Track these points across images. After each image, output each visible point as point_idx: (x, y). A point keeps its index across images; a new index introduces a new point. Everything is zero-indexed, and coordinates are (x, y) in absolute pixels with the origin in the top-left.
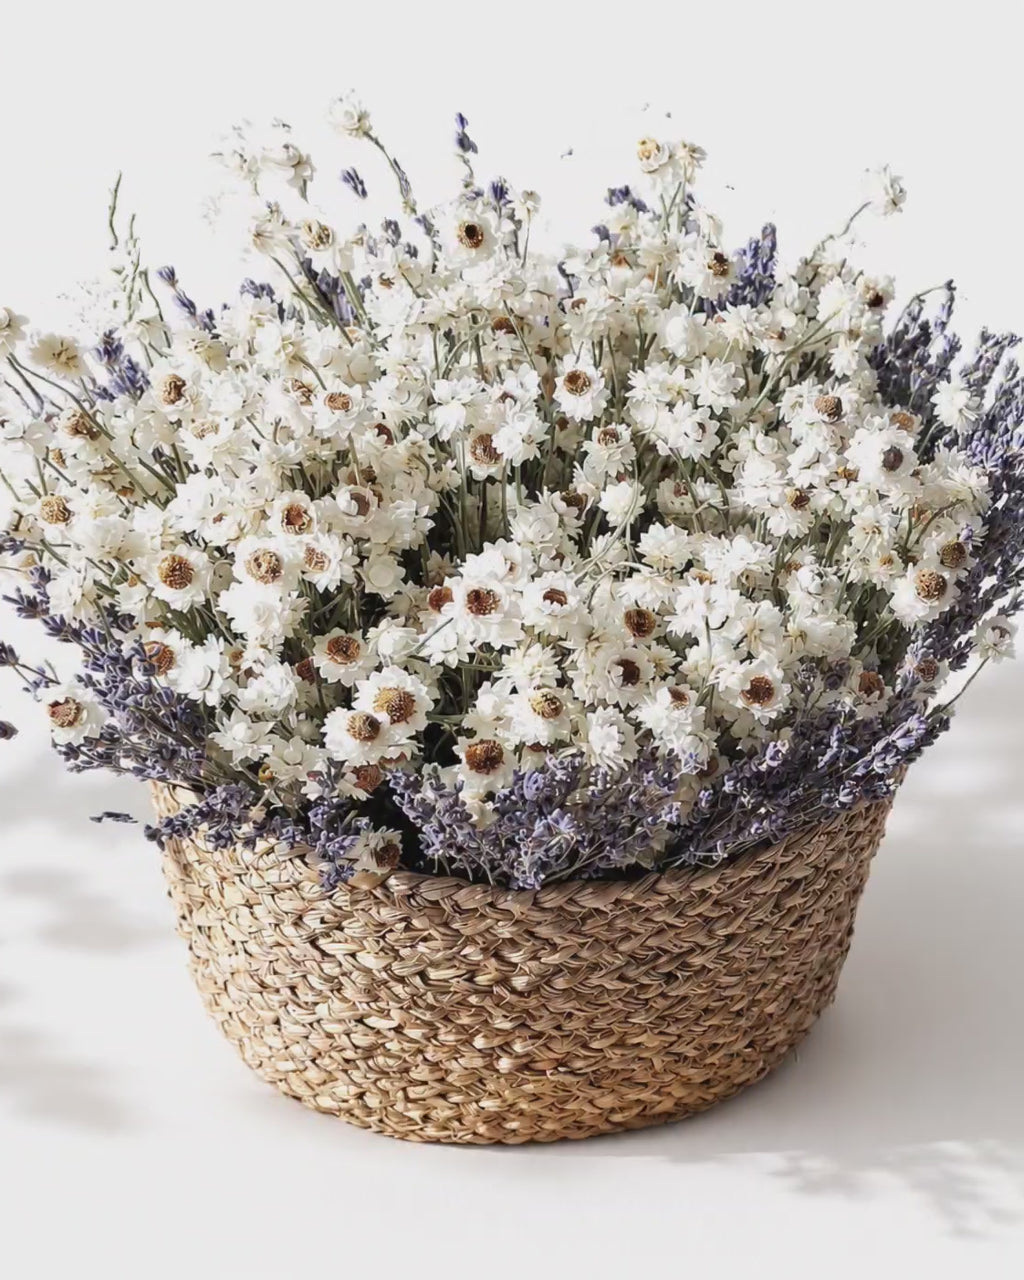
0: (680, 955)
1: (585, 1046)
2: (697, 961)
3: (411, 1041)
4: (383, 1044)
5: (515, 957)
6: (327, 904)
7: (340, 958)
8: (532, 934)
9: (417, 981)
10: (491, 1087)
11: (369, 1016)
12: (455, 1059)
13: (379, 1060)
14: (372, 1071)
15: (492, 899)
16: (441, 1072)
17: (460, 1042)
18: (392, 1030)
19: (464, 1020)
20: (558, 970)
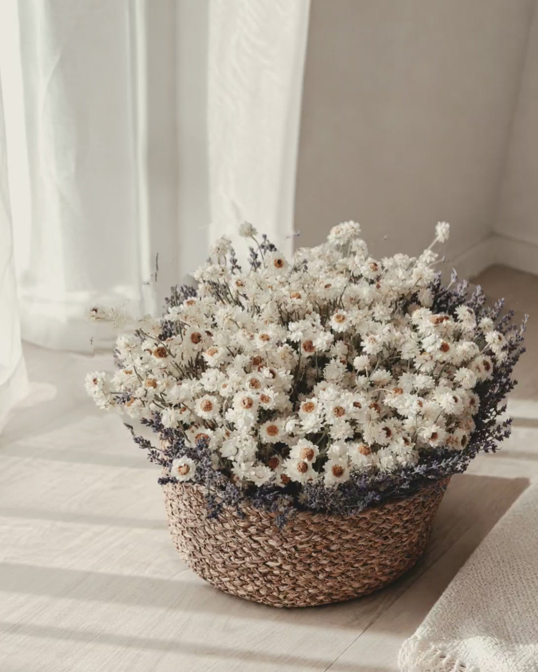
0: (391, 529)
1: (352, 567)
2: (396, 531)
3: (285, 570)
4: (272, 572)
5: (333, 538)
6: (260, 523)
7: (261, 543)
8: (339, 529)
9: (293, 550)
10: (314, 584)
11: (267, 562)
12: (302, 575)
13: (269, 577)
14: (265, 581)
15: (326, 518)
16: (295, 580)
17: (305, 569)
18: (277, 566)
19: (308, 562)
20: (347, 541)
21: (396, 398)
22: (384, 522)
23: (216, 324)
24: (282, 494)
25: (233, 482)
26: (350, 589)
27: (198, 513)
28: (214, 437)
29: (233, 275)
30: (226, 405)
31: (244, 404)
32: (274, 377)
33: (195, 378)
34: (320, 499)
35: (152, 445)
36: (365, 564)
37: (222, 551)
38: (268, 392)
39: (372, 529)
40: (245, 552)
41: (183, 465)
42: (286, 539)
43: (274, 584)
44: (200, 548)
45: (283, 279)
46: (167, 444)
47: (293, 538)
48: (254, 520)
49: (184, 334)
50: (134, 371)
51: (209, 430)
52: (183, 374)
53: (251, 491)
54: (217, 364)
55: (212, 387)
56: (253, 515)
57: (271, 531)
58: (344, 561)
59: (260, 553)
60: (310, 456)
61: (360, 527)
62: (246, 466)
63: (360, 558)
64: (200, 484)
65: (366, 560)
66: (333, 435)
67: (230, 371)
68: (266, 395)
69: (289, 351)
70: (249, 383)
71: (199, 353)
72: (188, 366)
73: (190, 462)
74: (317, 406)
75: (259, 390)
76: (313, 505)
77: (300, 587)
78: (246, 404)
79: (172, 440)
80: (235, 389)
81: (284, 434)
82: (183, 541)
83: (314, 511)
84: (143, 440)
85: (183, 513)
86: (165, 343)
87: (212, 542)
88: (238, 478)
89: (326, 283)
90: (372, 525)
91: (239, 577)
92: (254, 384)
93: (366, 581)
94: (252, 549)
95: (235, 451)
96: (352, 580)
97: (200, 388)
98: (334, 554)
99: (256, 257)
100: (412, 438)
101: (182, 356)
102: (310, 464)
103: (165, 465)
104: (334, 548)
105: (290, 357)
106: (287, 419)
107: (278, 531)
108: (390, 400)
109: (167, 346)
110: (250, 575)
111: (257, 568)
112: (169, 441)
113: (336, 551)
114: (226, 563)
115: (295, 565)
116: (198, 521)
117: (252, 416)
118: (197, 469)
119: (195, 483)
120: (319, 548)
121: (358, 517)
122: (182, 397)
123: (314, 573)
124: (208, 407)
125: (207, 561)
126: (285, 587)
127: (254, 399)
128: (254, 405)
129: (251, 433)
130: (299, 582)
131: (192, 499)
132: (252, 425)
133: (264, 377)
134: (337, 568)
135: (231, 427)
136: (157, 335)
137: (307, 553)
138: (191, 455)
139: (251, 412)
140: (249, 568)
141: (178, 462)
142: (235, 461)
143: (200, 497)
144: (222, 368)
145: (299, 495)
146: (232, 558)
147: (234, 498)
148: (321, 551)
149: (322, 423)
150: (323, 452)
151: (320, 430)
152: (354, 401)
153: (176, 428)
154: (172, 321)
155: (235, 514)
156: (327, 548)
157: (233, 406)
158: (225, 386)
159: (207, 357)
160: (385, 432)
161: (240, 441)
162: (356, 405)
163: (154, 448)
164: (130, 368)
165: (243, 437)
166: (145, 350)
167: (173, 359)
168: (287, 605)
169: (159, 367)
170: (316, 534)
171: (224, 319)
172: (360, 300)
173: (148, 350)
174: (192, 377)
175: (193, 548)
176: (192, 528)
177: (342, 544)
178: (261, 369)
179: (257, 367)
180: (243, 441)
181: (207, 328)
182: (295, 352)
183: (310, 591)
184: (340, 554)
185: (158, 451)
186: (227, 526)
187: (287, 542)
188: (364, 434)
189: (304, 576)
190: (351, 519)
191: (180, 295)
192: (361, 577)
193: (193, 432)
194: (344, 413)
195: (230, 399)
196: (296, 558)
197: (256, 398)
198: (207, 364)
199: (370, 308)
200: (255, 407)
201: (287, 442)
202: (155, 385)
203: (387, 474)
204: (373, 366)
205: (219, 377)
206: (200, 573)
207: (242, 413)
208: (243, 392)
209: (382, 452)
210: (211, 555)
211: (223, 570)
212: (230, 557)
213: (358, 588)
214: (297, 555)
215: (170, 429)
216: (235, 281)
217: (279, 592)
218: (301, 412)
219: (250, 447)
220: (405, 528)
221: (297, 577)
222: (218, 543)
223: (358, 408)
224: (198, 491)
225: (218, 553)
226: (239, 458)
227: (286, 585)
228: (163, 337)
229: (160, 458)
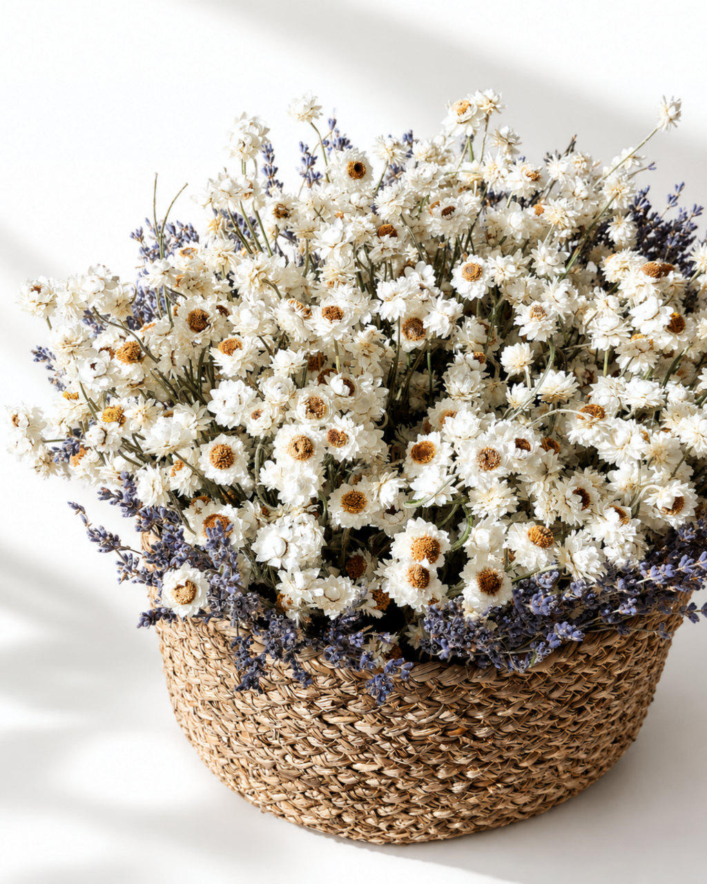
0: (589, 694)
1: (516, 766)
2: (599, 696)
3: (390, 778)
4: (364, 782)
5: (480, 716)
6: (337, 691)
7: (342, 728)
8: (493, 698)
9: (403, 739)
10: (444, 801)
11: (353, 763)
12: (421, 787)
13: (359, 791)
14: (353, 799)
15: (467, 676)
16: (407, 797)
17: (426, 776)
18: (374, 771)
19: (434, 761)
20: (508, 720)
21: (595, 428)
22: (578, 679)
23: (236, 291)
24: (378, 632)
25: (282, 611)
26: (511, 807)
27: (220, 673)
28: (241, 521)
29: (267, 198)
30: (261, 451)
31: (298, 450)
32: (352, 392)
33: (198, 402)
34: (457, 640)
35: (123, 544)
36: (540, 761)
37: (269, 745)
38: (343, 425)
39: (556, 695)
40: (312, 747)
41: (183, 583)
42: (389, 721)
43: (368, 803)
45: (363, 202)
46: (153, 539)
47: (403, 717)
48: (327, 685)
49: (176, 315)
50: (81, 394)
51: (229, 506)
52: (175, 394)
53: (317, 625)
54: (240, 370)
55: (232, 418)
56: (325, 675)
57: (360, 705)
58: (501, 757)
59: (340, 748)
60: (432, 552)
61: (532, 693)
62: (306, 578)
63: (532, 751)
64: (221, 617)
65: (542, 754)
66: (476, 508)
67: (268, 386)
68: (339, 430)
69: (376, 339)
70: (305, 407)
71: (204, 350)
72: (184, 377)
73: (197, 575)
74: (441, 450)
75: (324, 421)
76: (443, 653)
77: (418, 807)
78: (301, 451)
79: (160, 529)
80: (278, 421)
81: (378, 509)
82: (199, 725)
83: (444, 665)
84: (105, 535)
85: (192, 673)
86: (139, 333)
87: (250, 727)
88: (290, 603)
89: (443, 206)
90: (557, 687)
91: (303, 793)
92: (315, 408)
93: (540, 792)
94: (326, 741)
95: (280, 549)
96: (516, 791)
97: (208, 421)
98: (482, 746)
99: (313, 163)
100: (631, 510)
101: (172, 358)
102: (433, 571)
103: (150, 583)
104: (482, 733)
105: (381, 351)
106: (383, 478)
107: (373, 707)
108: (581, 431)
109: (143, 339)
110: (322, 789)
111: (336, 776)
112: (156, 534)
113: (488, 738)
114: (278, 767)
115: (408, 767)
117: (312, 473)
118: (212, 590)
119: (210, 616)
120: (452, 735)
121: (530, 673)
122: (174, 441)
123: (443, 782)
124: (226, 459)
125: (244, 762)
126: (388, 809)
127: (315, 439)
128: (315, 453)
129: (310, 509)
130: (415, 800)
131: (208, 645)
132: (314, 493)
133: (332, 394)
134: (490, 771)
135: (271, 498)
136: (124, 319)
137: (429, 744)
138: (197, 559)
139: (310, 466)
140: (322, 777)
141: (173, 578)
142: (282, 568)
143: (222, 642)
144: (251, 378)
145: (408, 630)
146: (288, 758)
147: (286, 645)
148: (456, 741)
149: (454, 485)
150: (458, 543)
151: (451, 499)
152: (516, 436)
153: (164, 505)
154: (152, 287)
155: (290, 673)
156: (469, 733)
157: (275, 454)
158: (257, 415)
159: (220, 358)
160: (580, 498)
161: (291, 527)
162: (521, 444)
163: (129, 548)
164: (75, 389)
165: (296, 519)
166: (101, 350)
167: (154, 364)
168: (395, 840)
169: (128, 382)
170: (446, 708)
171: (252, 281)
172: (505, 237)
173: (107, 349)
174: (193, 401)
177: (498, 727)
178: (326, 377)
179: (316, 374)
180: (295, 525)
181: (219, 300)
182: (389, 341)
183: (436, 814)
184: (494, 745)
185: (135, 556)
186: (275, 697)
187: (391, 725)
188: (535, 504)
189: (425, 787)
190: (515, 676)
191: (169, 242)
192: (532, 785)
193: (198, 512)
194: (498, 463)
195: (268, 440)
196: (410, 756)
197: (319, 437)
198: (221, 372)
199: (526, 252)
200: (318, 456)
201: (387, 525)
202: (121, 420)
203: (588, 585)
205: (245, 397)
206: (231, 783)
207: (293, 469)
208: (293, 426)
209: (573, 539)
210: (248, 752)
211: (273, 781)
212: (283, 757)
214: (410, 749)
215: (155, 509)
216: (271, 208)
217: (379, 816)
218: (409, 463)
219: (310, 539)
220: (615, 689)
221: (411, 791)
222: (262, 730)
223: (525, 452)
224: (216, 631)
225: (263, 748)
226: (291, 563)
227: (392, 804)
228: (133, 323)
229: (139, 568)
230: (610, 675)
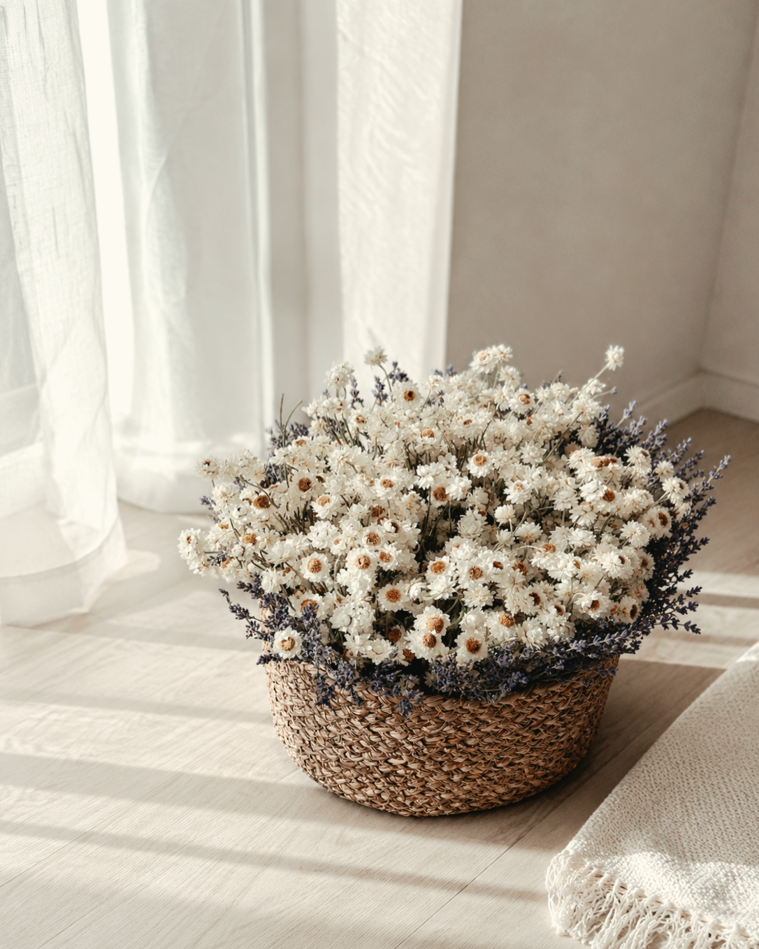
0: (542, 721)
1: (495, 766)
2: (549, 723)
3: (411, 769)
4: (396, 771)
5: (470, 731)
6: (379, 710)
7: (382, 735)
8: (477, 719)
9: (421, 744)
10: (448, 788)
11: (389, 759)
12: (432, 776)
13: (392, 778)
14: (388, 783)
15: (461, 705)
16: (424, 782)
17: (436, 769)
18: (402, 765)
19: (440, 759)
20: (488, 734)
21: (547, 557)
22: (534, 711)
23: (329, 467)
24: (405, 675)
25: (346, 659)
26: (493, 794)
27: (306, 698)
28: (323, 604)
29: (353, 410)
30: (338, 564)
31: (360, 563)
32: (396, 532)
33: (302, 533)
34: (452, 680)
35: (250, 615)
36: (511, 764)
37: (335, 745)
38: (390, 550)
39: (519, 720)
40: (363, 747)
41: (286, 638)
42: (411, 731)
43: (398, 787)
44: (310, 742)
45: (414, 414)
46: (268, 613)
47: (420, 729)
48: (373, 706)
49: (291, 481)
50: (230, 525)
51: (317, 595)
52: (288, 528)
53: (367, 669)
54: (328, 515)
55: (322, 543)
56: (372, 700)
57: (393, 720)
58: (484, 759)
59: (380, 748)
60: (439, 627)
61: (503, 717)
62: (361, 639)
63: (505, 757)
64: (308, 662)
65: (513, 759)
66: (468, 601)
67: (344, 523)
68: (387, 552)
69: (415, 499)
70: (366, 538)
71: (307, 502)
72: (294, 518)
73: (295, 634)
74: (449, 566)
75: (378, 547)
76: (444, 689)
77: (431, 790)
78: (362, 563)
79: (274, 608)
80: (349, 546)
81: (408, 600)
82: (291, 733)
83: (446, 696)
84: (240, 609)
85: (288, 698)
86: (267, 491)
87: (324, 734)
88: (352, 654)
89: (465, 419)
90: (519, 715)
91: (356, 778)
92: (373, 539)
93: (513, 786)
94: (371, 743)
95: (347, 621)
96: (495, 783)
97: (308, 544)
98: (472, 750)
99: (382, 388)
100: (567, 607)
101: (287, 506)
102: (438, 637)
103: (266, 639)
104: (470, 742)
105: (418, 506)
106: (412, 582)
107: (401, 721)
108: (540, 560)
109: (270, 494)
110: (368, 776)
111: (377, 767)
112: (271, 610)
113: (475, 746)
114: (341, 761)
115: (423, 763)
116: (307, 708)
117: (369, 578)
118: (303, 644)
119: (302, 661)
120: (452, 742)
121: (501, 704)
122: (286, 555)
123: (447, 773)
124: (317, 567)
125: (319, 758)
126: (412, 791)
127: (371, 557)
128: (371, 565)
129: (367, 599)
130: (429, 785)
131: (299, 680)
132: (369, 588)
133: (384, 531)
134: (476, 768)
135: (344, 591)
136: (259, 482)
137: (437, 748)
138: (296, 626)
139: (368, 573)
140: (368, 767)
141: (281, 635)
142: (347, 633)
143: (308, 678)
144: (335, 520)
145: (426, 676)
146: (347, 754)
147: (348, 680)
148: (455, 746)
149: (454, 587)
150: (454, 623)
151: (452, 595)
152: (494, 560)
153: (278, 593)
154: (277, 464)
155: (350, 699)
156: (463, 742)
157: (347, 566)
158: (337, 542)
159: (317, 507)
160: (533, 598)
161: (354, 609)
162: (496, 565)
163: (254, 618)
164: (226, 521)
165: (358, 604)
166: (243, 500)
167: (276, 510)
168: (415, 813)
169: (259, 520)
170: (448, 724)
171: (339, 462)
172: (506, 439)
173: (247, 499)
174: (298, 532)
175: (302, 742)
176: (299, 717)
177: (481, 738)
178: (381, 521)
179: (377, 519)
180: (357, 608)
181: (318, 472)
182: (424, 500)
183: (443, 796)
184: (478, 750)
185: (258, 622)
186: (341, 714)
187: (413, 734)
188: (505, 601)
189: (435, 777)
190: (491, 706)
191: (289, 434)
192: (506, 780)
193: (298, 598)
194: (481, 575)
195: (344, 557)
196: (425, 755)
197: (374, 556)
198: (317, 516)
199: (518, 449)
200: (373, 567)
201: (411, 609)
202: (254, 542)
203: (535, 650)
204: (519, 518)
205: (330, 530)
206: (311, 773)
207: (357, 574)
208: (359, 549)
209: (528, 623)
210: (322, 750)
211: (337, 770)
212: (345, 753)
213: (503, 794)
214: (425, 751)
215: (272, 595)
216: (355, 417)
217: (405, 796)
218: (429, 574)
219: (366, 616)
220: (561, 720)
221: (426, 779)
222: (331, 736)
223: (498, 569)
224: (305, 671)
225: (331, 748)
226: (353, 630)
227: (413, 788)
228: (265, 484)
229: (260, 630)
230: (556, 709)
